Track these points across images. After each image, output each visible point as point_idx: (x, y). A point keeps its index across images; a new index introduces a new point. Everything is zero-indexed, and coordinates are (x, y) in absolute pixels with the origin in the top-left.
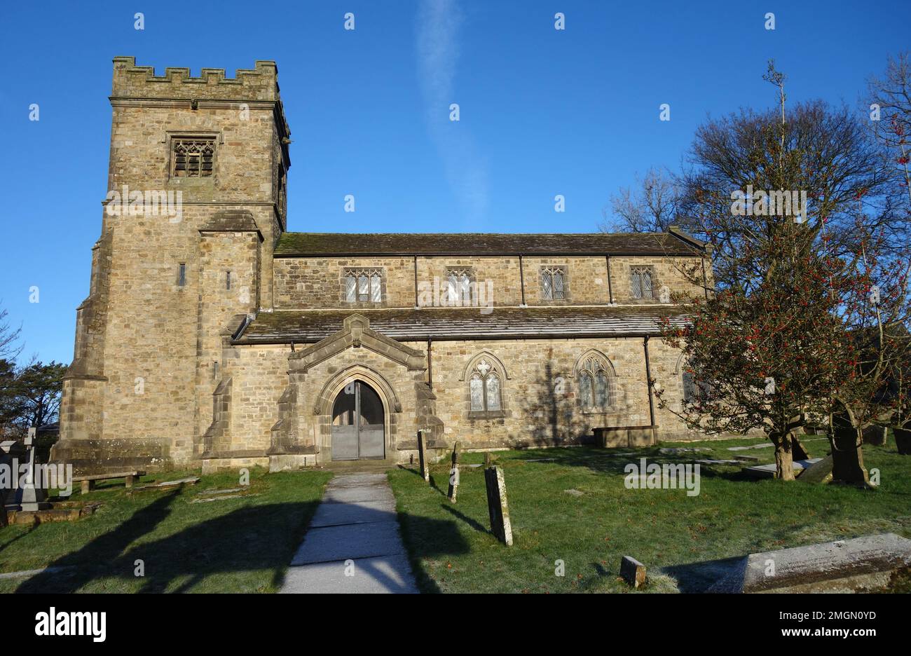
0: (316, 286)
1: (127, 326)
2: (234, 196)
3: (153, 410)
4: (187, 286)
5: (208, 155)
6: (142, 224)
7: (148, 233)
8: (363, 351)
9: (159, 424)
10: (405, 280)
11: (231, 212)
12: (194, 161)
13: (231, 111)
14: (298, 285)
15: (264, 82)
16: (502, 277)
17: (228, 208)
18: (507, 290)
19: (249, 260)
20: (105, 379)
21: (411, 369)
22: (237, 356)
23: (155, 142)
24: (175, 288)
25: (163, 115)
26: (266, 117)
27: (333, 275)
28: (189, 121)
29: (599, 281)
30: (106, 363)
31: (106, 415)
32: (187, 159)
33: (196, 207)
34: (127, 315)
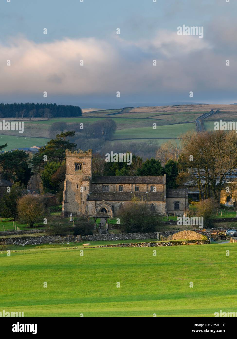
0: (98, 188)
1: (70, 195)
2: (85, 174)
3: (74, 207)
4: (78, 188)
5: (81, 166)
6: (71, 178)
7: (72, 180)
8: (104, 205)
9: (75, 209)
10: (112, 188)
11: (85, 177)
12: (79, 167)
13: (84, 159)
14: (95, 188)
15: (90, 153)
16: (129, 187)
17: (85, 176)
18: (129, 190)
19: (88, 186)
20: (67, 203)
21: (110, 207)
22: (88, 202)
23: (73, 164)
24: (77, 189)
25: (74, 159)
26: (90, 160)
27: (101, 187)
28: (78, 161)
29: (145, 188)
30: (68, 200)
31: (68, 208)
32: (78, 167)
33: (79, 176)
34: (70, 193)
